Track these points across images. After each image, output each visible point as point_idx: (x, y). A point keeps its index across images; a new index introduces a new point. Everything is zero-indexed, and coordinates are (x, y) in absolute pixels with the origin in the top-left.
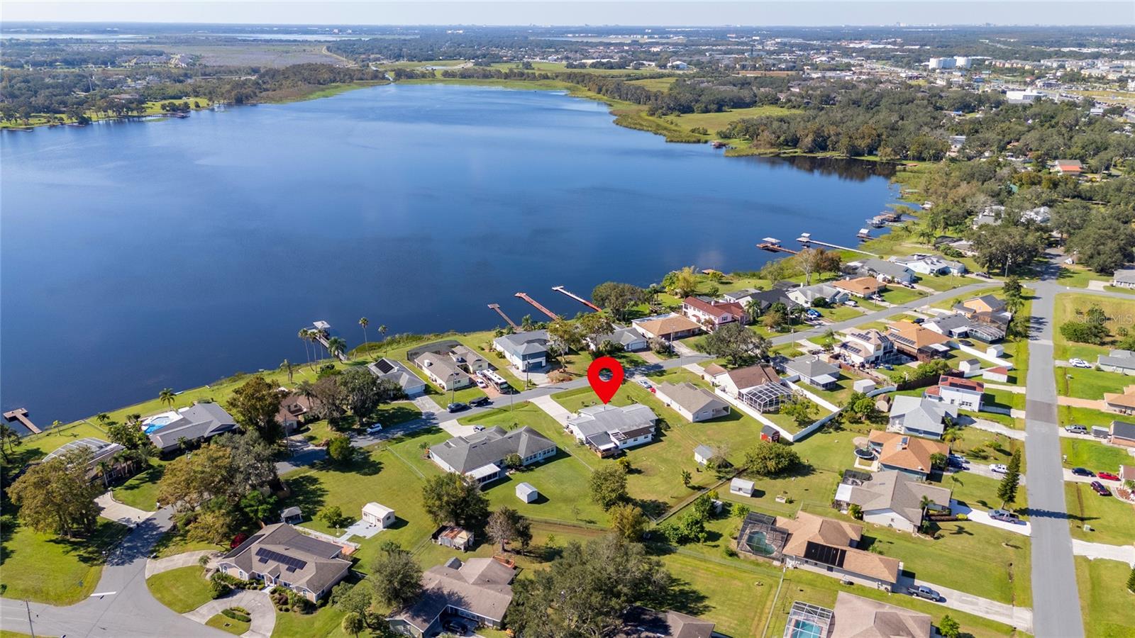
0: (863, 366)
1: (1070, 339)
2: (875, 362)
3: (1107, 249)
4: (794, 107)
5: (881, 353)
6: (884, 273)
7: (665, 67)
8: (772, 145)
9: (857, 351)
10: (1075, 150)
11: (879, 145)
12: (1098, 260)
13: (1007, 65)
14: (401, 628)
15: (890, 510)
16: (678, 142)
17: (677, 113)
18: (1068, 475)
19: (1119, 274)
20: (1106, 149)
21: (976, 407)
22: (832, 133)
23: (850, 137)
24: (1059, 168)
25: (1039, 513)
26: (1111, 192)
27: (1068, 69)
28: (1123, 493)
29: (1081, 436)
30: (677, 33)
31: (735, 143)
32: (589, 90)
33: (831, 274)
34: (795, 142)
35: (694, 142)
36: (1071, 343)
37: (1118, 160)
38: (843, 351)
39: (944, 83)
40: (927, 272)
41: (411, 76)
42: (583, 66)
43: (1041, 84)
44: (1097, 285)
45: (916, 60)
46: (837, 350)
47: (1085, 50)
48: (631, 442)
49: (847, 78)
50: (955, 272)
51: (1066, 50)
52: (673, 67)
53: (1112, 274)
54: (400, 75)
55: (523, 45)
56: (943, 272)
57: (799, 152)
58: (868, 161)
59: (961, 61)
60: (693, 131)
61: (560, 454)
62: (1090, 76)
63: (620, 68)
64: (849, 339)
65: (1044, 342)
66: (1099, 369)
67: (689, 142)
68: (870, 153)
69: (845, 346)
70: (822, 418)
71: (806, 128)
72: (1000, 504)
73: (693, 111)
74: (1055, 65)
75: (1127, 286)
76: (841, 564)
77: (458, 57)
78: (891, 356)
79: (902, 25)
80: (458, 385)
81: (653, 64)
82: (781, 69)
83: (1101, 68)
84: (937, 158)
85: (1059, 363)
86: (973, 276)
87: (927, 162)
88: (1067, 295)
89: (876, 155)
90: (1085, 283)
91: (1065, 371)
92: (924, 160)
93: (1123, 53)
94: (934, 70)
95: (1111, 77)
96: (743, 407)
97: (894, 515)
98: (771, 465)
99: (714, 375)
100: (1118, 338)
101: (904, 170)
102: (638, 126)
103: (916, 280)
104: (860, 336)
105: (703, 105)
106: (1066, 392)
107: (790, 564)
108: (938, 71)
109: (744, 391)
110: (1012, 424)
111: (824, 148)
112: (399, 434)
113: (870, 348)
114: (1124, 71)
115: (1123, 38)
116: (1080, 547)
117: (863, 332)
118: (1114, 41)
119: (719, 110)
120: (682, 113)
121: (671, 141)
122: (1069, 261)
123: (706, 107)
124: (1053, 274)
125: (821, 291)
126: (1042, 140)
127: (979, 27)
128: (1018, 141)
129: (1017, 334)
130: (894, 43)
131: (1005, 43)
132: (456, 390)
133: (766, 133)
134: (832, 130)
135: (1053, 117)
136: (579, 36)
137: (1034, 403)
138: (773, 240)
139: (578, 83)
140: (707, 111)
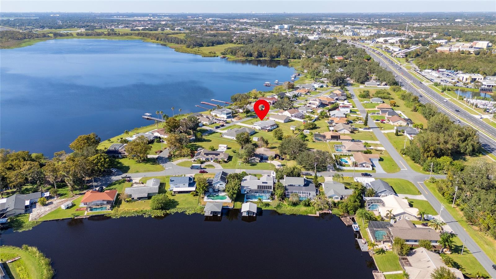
0: (316, 108)
1: (362, 98)
2: (319, 106)
3: (362, 77)
4: (240, 44)
5: (320, 104)
6: (307, 88)
7: (174, 30)
8: (243, 56)
9: (314, 104)
10: (339, 53)
11: (280, 54)
12: (360, 80)
13: (301, 28)
14: (253, 161)
15: (344, 129)
16: (207, 57)
17: (198, 47)
18: (375, 121)
19: (366, 83)
20: (348, 52)
21: (349, 112)
22: (263, 51)
23: (270, 52)
24: (336, 58)
25: (372, 128)
26: (355, 64)
27: (322, 29)
28: (387, 123)
29: (374, 115)
30: (165, 16)
31: (228, 56)
32: (152, 39)
33: (292, 90)
34: (251, 55)
35: (213, 57)
36: (362, 99)
37: (352, 55)
38: (310, 105)
39: (285, 34)
40: (318, 87)
41: (61, 35)
42: (138, 30)
43: (316, 34)
44: (362, 86)
45: (269, 26)
46: (308, 105)
47: (323, 22)
48: (273, 128)
49: (249, 33)
50: (325, 86)
51: (317, 22)
52: (178, 30)
53: (364, 84)
54: (56, 35)
55: (100, 21)
56: (322, 87)
57: (253, 58)
58: (277, 60)
59: (286, 26)
60: (210, 53)
61: (256, 133)
62: (330, 31)
63: (155, 31)
64: (311, 102)
65: (356, 99)
66: (371, 103)
67: (211, 57)
68: (277, 58)
69: (310, 103)
70: (314, 119)
71: (253, 50)
72: (364, 127)
73: (203, 46)
74: (317, 27)
75: (369, 86)
76: (340, 138)
77: (73, 27)
78: (322, 105)
79: (253, 13)
80: (211, 123)
81: (168, 29)
82: (222, 30)
83: (331, 28)
84: (300, 58)
85: (362, 103)
86: (330, 87)
87: (297, 59)
88: (356, 89)
89: (280, 58)
90: (359, 86)
91: (364, 104)
92: (295, 59)
93: (336, 23)
94: (278, 30)
95: (337, 31)
96: (293, 118)
97: (345, 130)
98: (311, 126)
99: (282, 113)
100: (372, 97)
101: (291, 62)
102: (187, 52)
103: (316, 89)
104: (314, 100)
105: (207, 44)
106: (366, 108)
107: (328, 141)
108: (279, 30)
109: (293, 115)
110: (358, 114)
111: (261, 57)
112: (207, 134)
113: (317, 103)
114: (340, 29)
115: (333, 17)
116: (383, 132)
117: (315, 99)
118: (330, 18)
119: (213, 45)
120: (200, 47)
121: (204, 57)
122: (352, 82)
123: (208, 44)
124: (350, 85)
125: (294, 93)
126: (329, 50)
127: (281, 14)
128: (322, 51)
129: (349, 98)
130: (256, 20)
131: (295, 20)
132: (211, 124)
133: (240, 52)
134: (263, 50)
135: (328, 44)
136: (120, 17)
137: (361, 110)
138: (268, 83)
139: (144, 37)
140: (208, 46)
